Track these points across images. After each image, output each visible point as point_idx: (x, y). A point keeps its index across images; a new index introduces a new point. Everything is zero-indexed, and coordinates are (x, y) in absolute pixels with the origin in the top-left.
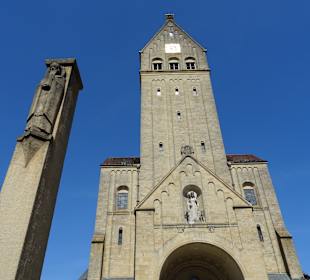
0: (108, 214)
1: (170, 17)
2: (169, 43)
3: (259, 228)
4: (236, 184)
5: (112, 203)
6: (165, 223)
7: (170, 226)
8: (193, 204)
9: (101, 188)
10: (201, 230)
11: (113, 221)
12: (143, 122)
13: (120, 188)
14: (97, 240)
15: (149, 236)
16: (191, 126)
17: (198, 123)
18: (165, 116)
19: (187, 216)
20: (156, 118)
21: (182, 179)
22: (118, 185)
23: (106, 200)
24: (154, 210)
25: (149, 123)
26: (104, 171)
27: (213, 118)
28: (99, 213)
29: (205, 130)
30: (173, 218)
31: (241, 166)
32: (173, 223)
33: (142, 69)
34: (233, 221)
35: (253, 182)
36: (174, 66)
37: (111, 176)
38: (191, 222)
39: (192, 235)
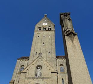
0: (17, 74)
1: (46, 15)
2: (44, 23)
3: (63, 79)
4: (58, 65)
5: (18, 70)
6: (29, 77)
7: (30, 78)
8: (39, 71)
9: (16, 66)
10: (39, 79)
11: (18, 76)
12: (32, 46)
13: (22, 66)
14: (11, 82)
15: (23, 81)
16: (46, 47)
17: (49, 46)
18: (39, 44)
19: (36, 75)
20: (36, 44)
21: (37, 63)
22: (21, 65)
23: (17, 70)
24: (26, 73)
25: (34, 46)
26: (18, 60)
27: (54, 44)
28: (14, 74)
29: (51, 48)
30: (31, 75)
31: (60, 59)
32: (31, 77)
33: (35, 30)
34: (50, 77)
35: (63, 64)
36: (45, 29)
37: (20, 62)
38: (37, 77)
39: (36, 81)
